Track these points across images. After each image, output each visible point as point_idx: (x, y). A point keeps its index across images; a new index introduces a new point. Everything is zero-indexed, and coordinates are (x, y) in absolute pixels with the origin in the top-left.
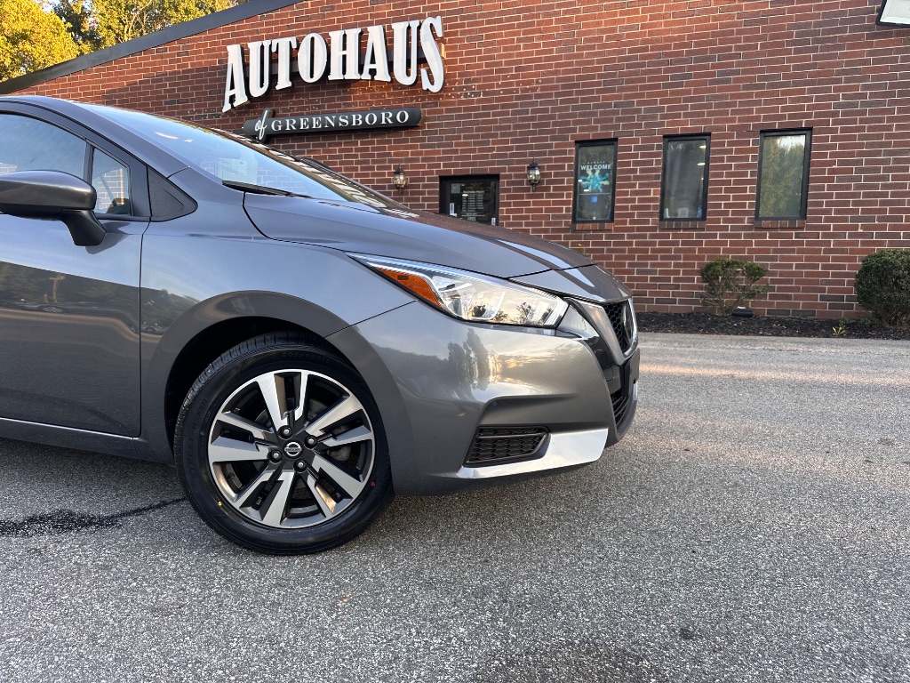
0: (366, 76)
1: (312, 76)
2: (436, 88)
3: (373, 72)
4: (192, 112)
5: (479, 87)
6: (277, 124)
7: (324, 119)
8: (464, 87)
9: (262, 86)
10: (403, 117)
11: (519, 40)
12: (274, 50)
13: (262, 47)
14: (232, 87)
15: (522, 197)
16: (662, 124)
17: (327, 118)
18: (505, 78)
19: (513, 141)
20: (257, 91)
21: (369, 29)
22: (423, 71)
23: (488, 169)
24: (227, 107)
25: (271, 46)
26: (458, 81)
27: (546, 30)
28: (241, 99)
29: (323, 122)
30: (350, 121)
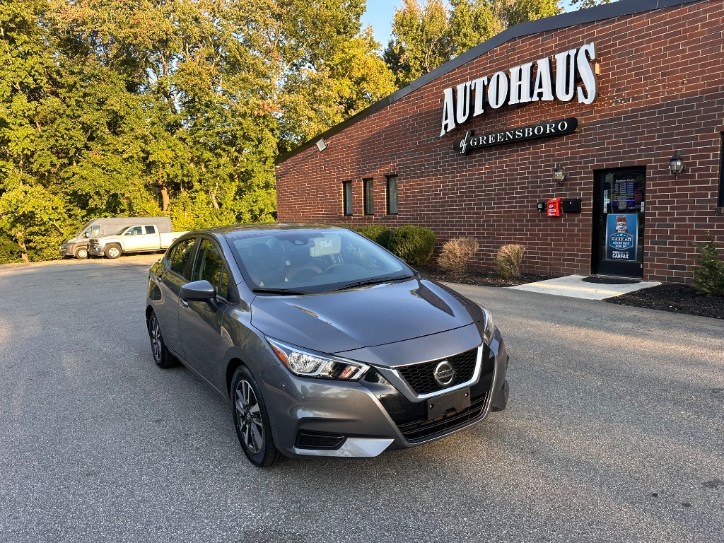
0: (535, 98)
1: (497, 104)
2: (588, 101)
3: (540, 95)
4: (424, 138)
5: (628, 94)
6: (474, 141)
7: (505, 134)
8: (615, 96)
9: (464, 115)
10: (563, 126)
11: (666, 49)
12: (473, 88)
13: (466, 87)
14: (446, 118)
15: (667, 184)
17: (508, 133)
18: (652, 83)
19: (659, 137)
20: (461, 119)
21: (538, 62)
22: (579, 89)
23: (636, 162)
24: (443, 132)
25: (471, 86)
26: (610, 91)
27: (691, 36)
28: (452, 126)
29: (505, 136)
30: (524, 133)
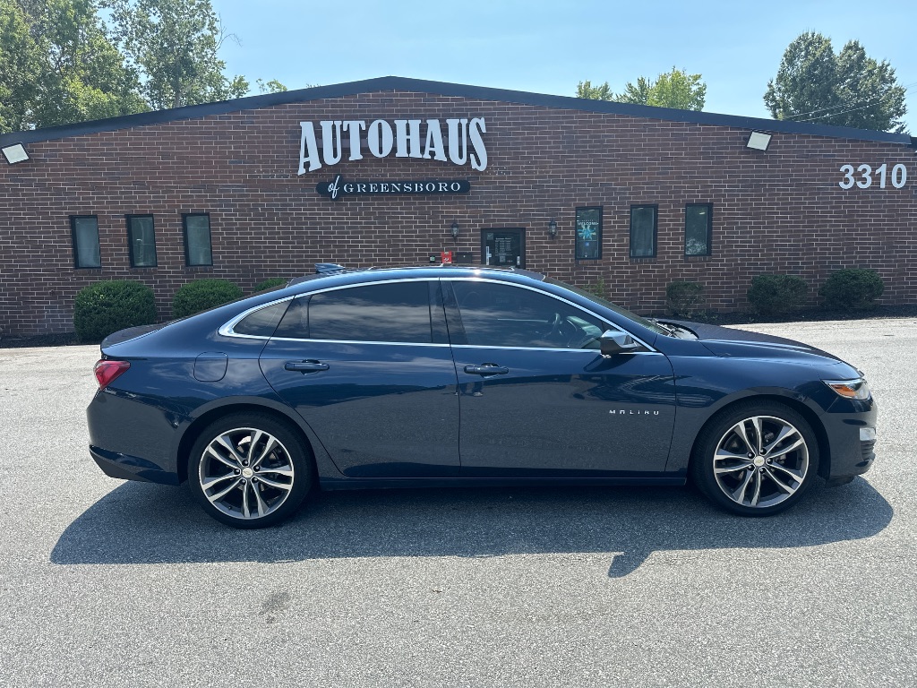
0: (427, 156)
2: (482, 168)
5: (509, 168)
6: (348, 187)
7: (390, 185)
9: (335, 156)
10: (456, 187)
11: (537, 138)
15: (542, 243)
16: (630, 198)
17: (394, 185)
18: (527, 163)
19: (534, 206)
22: (472, 156)
23: (517, 224)
27: (555, 133)
29: (390, 187)
30: (413, 187)
